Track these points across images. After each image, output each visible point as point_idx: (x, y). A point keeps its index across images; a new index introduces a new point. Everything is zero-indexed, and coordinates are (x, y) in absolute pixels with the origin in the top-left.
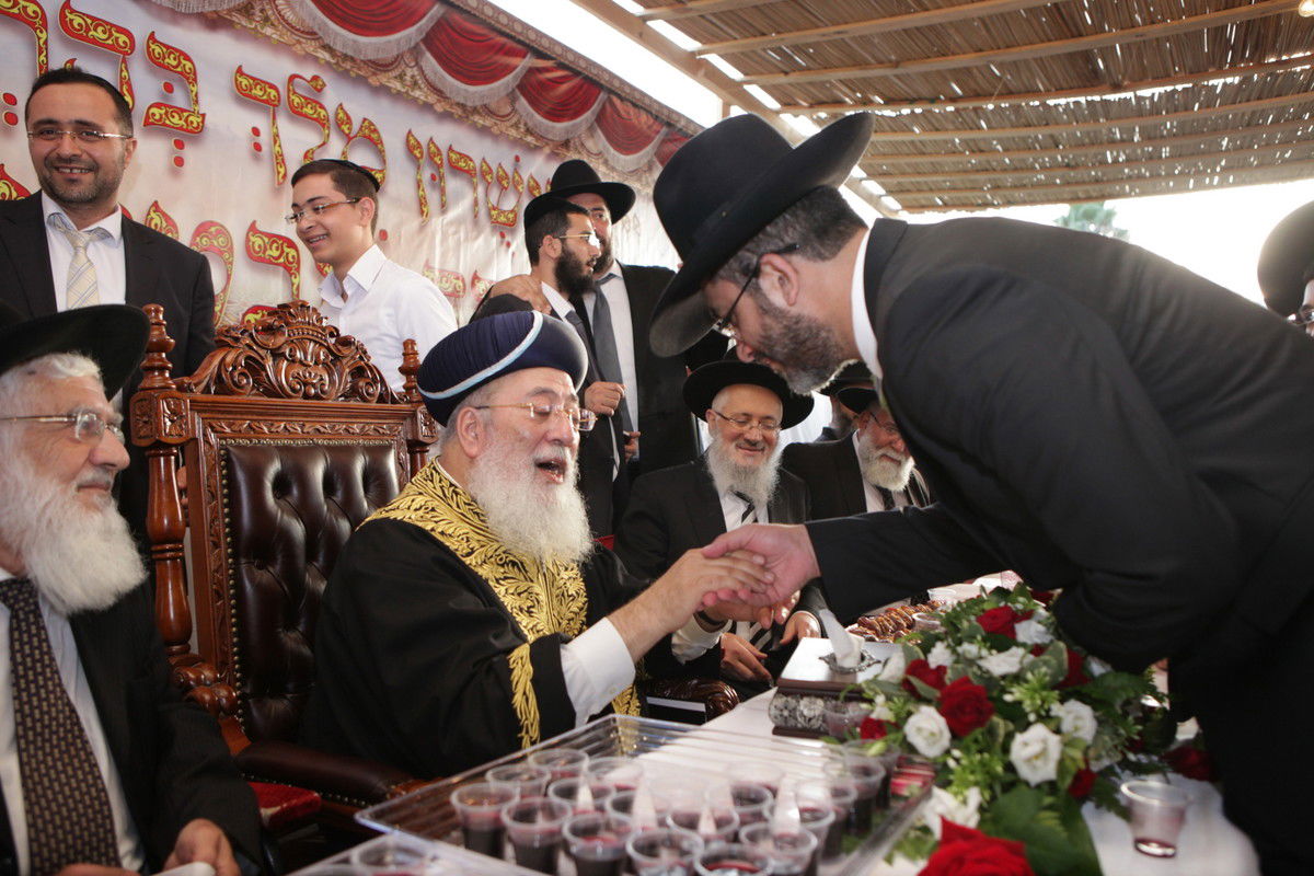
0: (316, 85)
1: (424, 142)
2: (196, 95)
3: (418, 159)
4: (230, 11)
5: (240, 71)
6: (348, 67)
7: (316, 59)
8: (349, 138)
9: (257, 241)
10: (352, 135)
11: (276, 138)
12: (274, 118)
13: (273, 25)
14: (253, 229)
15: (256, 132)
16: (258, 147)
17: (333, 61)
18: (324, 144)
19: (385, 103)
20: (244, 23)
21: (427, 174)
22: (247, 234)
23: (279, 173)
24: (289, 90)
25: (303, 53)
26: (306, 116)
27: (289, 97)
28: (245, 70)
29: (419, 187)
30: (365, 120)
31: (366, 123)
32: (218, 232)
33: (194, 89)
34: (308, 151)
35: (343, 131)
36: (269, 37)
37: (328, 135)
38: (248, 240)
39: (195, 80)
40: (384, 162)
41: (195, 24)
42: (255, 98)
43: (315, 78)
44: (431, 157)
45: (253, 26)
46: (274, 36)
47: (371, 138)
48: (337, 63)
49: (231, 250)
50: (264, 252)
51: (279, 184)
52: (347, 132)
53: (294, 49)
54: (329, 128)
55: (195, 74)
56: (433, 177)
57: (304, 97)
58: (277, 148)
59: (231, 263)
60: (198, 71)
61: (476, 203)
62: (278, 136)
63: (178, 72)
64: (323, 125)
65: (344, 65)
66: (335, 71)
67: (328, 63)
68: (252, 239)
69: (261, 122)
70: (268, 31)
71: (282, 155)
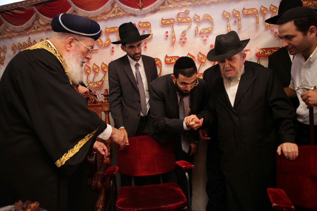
0: (187, 13)
1: (231, 12)
2: (151, 30)
3: (228, 18)
4: (159, 7)
5: (163, 19)
6: (197, 3)
7: (186, 6)
8: (199, 22)
9: (168, 59)
10: (199, 21)
11: (173, 32)
12: (173, 27)
13: (171, 4)
14: (167, 57)
15: (167, 32)
16: (167, 36)
17: (192, 4)
18: (190, 27)
19: (213, 7)
20: (163, 8)
21: (232, 21)
22: (165, 58)
23: (173, 40)
24: (177, 18)
25: (181, 6)
26: (183, 22)
27: (177, 19)
28: (164, 19)
29: (228, 27)
30: (205, 15)
31: (206, 15)
32: (157, 60)
33: (150, 29)
34: (184, 31)
35: (197, 21)
36: (170, 8)
37: (191, 25)
38: (165, 60)
39: (150, 27)
40: (213, 24)
41: (150, 14)
42: (167, 24)
43: (186, 11)
44: (235, 16)
45: (165, 7)
46: (172, 6)
47: (208, 19)
48: (193, 4)
49: (161, 63)
50: (170, 62)
51: (173, 43)
52: (198, 21)
53: (178, 6)
54: (191, 22)
55: (150, 25)
56: (235, 22)
57: (182, 18)
58: (173, 34)
59: (161, 67)
60: (151, 25)
61: (257, 22)
62: (174, 31)
63: (147, 27)
64: (189, 23)
65: (196, 3)
66: (192, 6)
67: (190, 5)
68: (167, 59)
69: (169, 29)
70: (170, 6)
71: (175, 35)
